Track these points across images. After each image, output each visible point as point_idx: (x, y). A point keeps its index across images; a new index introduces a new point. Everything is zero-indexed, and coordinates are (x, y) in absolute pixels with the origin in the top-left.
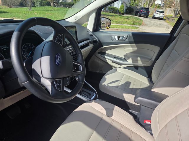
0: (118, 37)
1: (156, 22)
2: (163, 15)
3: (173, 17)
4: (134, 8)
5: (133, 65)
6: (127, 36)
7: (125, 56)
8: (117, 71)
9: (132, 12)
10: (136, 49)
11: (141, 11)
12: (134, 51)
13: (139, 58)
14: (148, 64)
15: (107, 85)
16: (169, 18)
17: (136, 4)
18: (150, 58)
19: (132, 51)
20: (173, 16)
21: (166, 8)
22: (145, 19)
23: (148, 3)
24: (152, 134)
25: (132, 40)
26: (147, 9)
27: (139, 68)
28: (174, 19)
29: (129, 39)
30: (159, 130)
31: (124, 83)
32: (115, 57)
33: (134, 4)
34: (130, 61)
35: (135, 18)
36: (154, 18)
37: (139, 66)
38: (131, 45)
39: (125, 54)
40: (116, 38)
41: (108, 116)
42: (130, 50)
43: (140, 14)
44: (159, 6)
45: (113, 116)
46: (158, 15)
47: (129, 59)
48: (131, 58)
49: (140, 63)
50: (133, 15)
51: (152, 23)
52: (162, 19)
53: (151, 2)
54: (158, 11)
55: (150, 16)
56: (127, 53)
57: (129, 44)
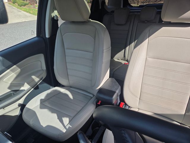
7: (9, 88)
10: (19, 70)
12: (17, 74)
14: (44, 75)
18: (40, 69)
19: (15, 76)
30: (138, 99)
38: (11, 70)
39: (8, 85)
56: (10, 82)
57: (8, 71)
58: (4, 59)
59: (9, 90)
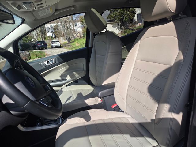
0: (47, 62)
1: (57, 50)
2: (60, 44)
3: (68, 44)
4: (29, 44)
5: (73, 80)
6: (55, 59)
7: (61, 77)
8: (62, 91)
9: (29, 47)
10: (68, 67)
11: (38, 45)
12: (67, 69)
13: (75, 73)
14: (83, 74)
15: (66, 103)
16: (65, 45)
17: (29, 40)
18: (82, 69)
19: (65, 70)
20: (68, 42)
21: (58, 38)
22: (45, 51)
23: (41, 37)
24: (122, 111)
25: (62, 60)
26: (43, 42)
27: (79, 81)
28: (69, 44)
29: (58, 61)
30: (125, 102)
31: (77, 95)
32: (53, 81)
33: (27, 40)
34: (68, 78)
35: (35, 52)
36: (53, 47)
37: (78, 79)
38: (62, 65)
39: (60, 74)
40: (46, 63)
41: (87, 121)
42: (63, 69)
43: (38, 47)
44: (52, 38)
45: (91, 117)
46: (55, 45)
47: (66, 77)
48: (68, 75)
49: (77, 76)
50: (32, 50)
51: (54, 52)
52: (60, 47)
53: (43, 36)
54: (53, 42)
55: (49, 47)
56: (61, 73)
57: (61, 65)
58: (60, 57)
59: (60, 78)
